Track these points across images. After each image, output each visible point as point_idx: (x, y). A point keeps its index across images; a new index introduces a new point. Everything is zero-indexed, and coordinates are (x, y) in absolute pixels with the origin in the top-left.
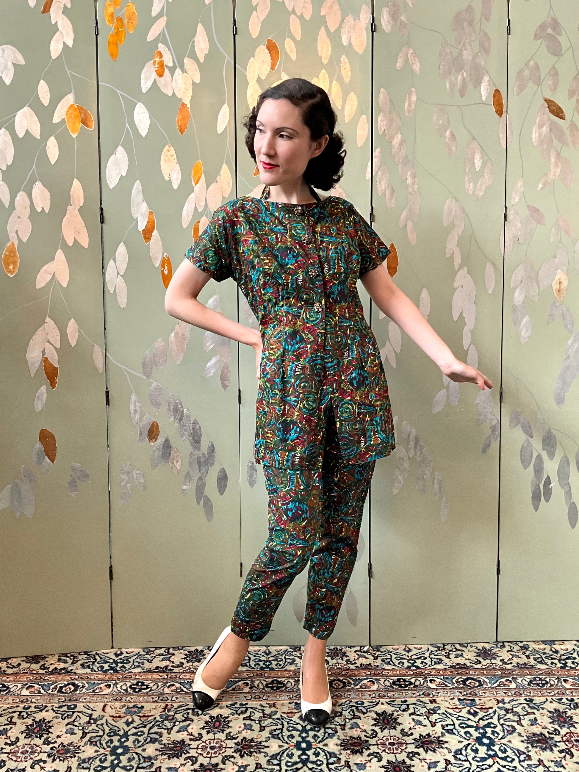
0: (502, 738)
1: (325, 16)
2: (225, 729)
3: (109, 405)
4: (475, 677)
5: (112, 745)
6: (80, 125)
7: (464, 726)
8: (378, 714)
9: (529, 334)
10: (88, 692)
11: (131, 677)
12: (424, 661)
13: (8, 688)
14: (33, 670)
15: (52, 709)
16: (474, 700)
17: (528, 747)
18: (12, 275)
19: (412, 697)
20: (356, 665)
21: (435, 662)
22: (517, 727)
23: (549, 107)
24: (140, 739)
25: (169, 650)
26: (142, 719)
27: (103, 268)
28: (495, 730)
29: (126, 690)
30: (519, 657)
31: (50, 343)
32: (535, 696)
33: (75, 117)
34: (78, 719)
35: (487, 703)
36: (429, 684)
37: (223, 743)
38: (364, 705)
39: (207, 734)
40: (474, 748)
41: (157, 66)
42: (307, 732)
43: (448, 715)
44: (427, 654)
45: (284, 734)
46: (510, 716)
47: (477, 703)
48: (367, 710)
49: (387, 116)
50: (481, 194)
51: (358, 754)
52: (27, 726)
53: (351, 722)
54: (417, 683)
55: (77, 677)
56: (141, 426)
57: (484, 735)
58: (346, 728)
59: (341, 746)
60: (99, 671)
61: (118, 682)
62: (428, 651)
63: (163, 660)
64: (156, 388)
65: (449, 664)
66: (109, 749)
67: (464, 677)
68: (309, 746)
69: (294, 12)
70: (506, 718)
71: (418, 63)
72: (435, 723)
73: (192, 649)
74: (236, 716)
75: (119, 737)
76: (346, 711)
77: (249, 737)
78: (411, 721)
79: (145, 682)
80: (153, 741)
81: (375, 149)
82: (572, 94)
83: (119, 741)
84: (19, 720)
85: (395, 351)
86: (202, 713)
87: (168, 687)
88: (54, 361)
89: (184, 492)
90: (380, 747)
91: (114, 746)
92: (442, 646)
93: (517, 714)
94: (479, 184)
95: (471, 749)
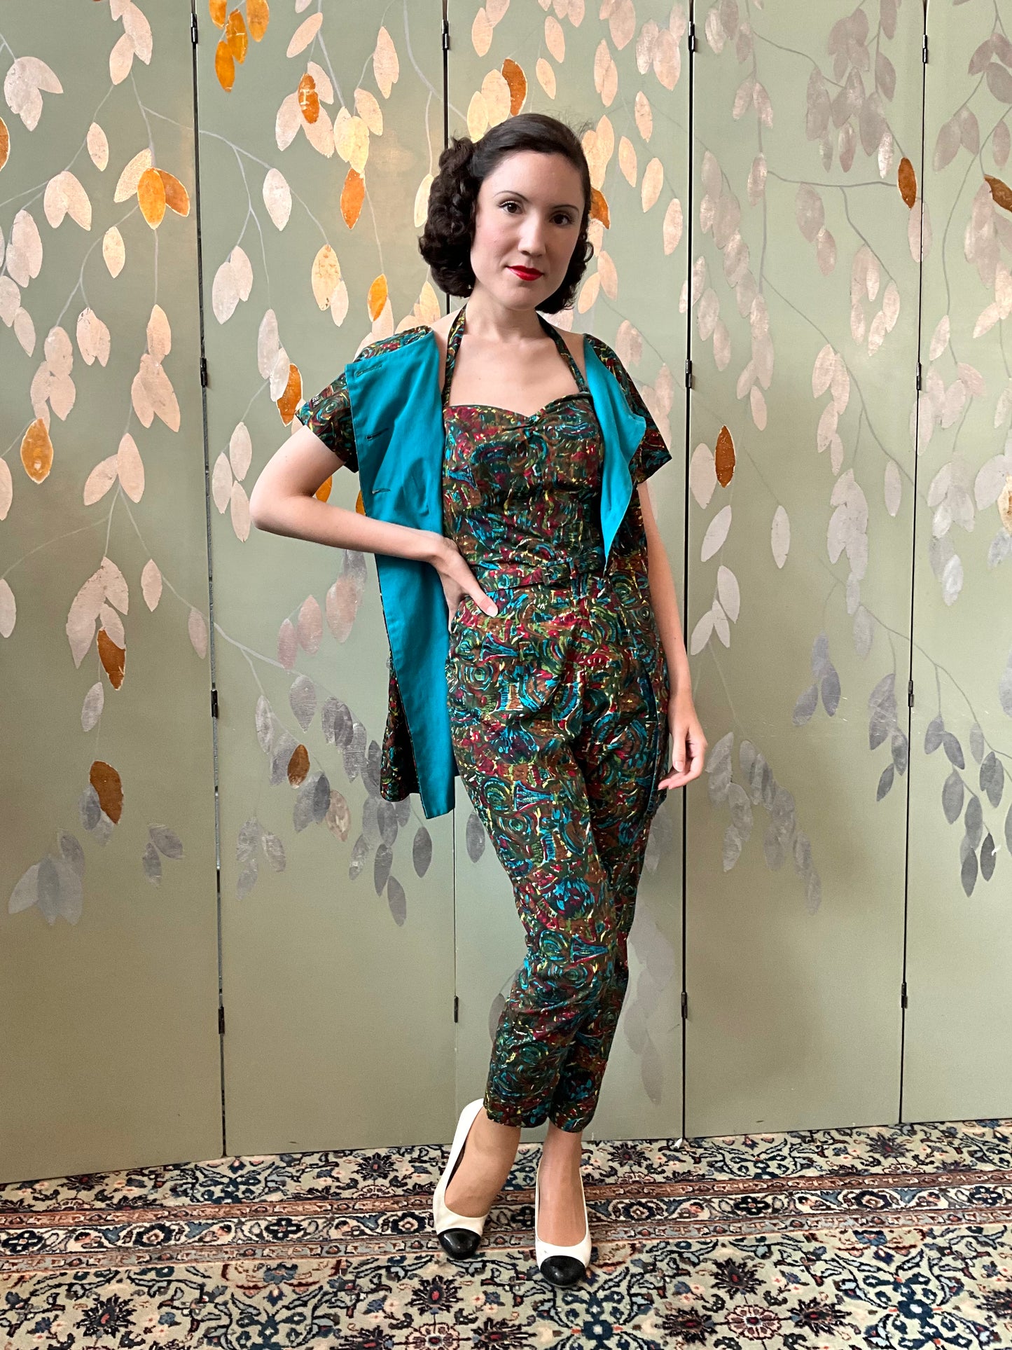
0: (942, 1303)
1: (607, 21)
2: (452, 1304)
3: (217, 716)
4: (875, 1191)
5: (249, 1344)
6: (163, 207)
7: (874, 1281)
8: (719, 1265)
9: (959, 587)
10: (190, 1241)
11: (266, 1210)
12: (782, 1163)
13: (40, 1239)
14: (84, 1203)
15: (129, 1277)
16: (880, 1233)
17: (990, 1317)
18: (38, 479)
19: (773, 1231)
20: (665, 1175)
21: (802, 1165)
22: (964, 1280)
23: (993, 191)
24: (300, 1328)
25: (326, 1155)
26: (297, 1289)
27: (207, 468)
28: (928, 1287)
29: (260, 1235)
30: (943, 1151)
31: (111, 605)
32: (985, 1222)
33: (156, 192)
34: (179, 1294)
35: (904, 1236)
36: (799, 1206)
37: (451, 1331)
38: (693, 1249)
39: (421, 1314)
40: (898, 1323)
41: (305, 102)
42: (599, 1304)
43: (841, 1261)
44: (785, 1152)
45: (559, 1310)
46: (948, 1260)
47: (888, 1238)
48: (698, 1258)
49: (717, 201)
50: (879, 341)
51: (697, 1342)
52: (86, 1313)
53: (675, 1281)
54: (778, 1205)
55: (166, 1213)
56: (276, 753)
57: (911, 1295)
58: (668, 1295)
59: (665, 1328)
60: (206, 1200)
61: (243, 1220)
62: (786, 1145)
63: (319, 1176)
64: (308, 686)
65: (826, 1167)
67: (857, 1191)
68: (608, 1332)
69: (551, 12)
70: (942, 1263)
71: (769, 109)
72: (821, 1277)
73: (370, 1153)
74: (468, 1278)
75: (259, 1327)
76: (662, 1261)
77: (498, 1319)
78: (780, 1276)
79: (293, 1218)
80: (324, 1332)
81: (696, 260)
83: (261, 1334)
84: (68, 1300)
85: (729, 619)
86: (406, 1275)
87: (337, 1227)
88: (118, 636)
89: (353, 872)
90: (733, 1327)
91: (254, 1344)
92: (808, 1134)
93: (958, 1256)
94: (874, 325)
95: (894, 1325)
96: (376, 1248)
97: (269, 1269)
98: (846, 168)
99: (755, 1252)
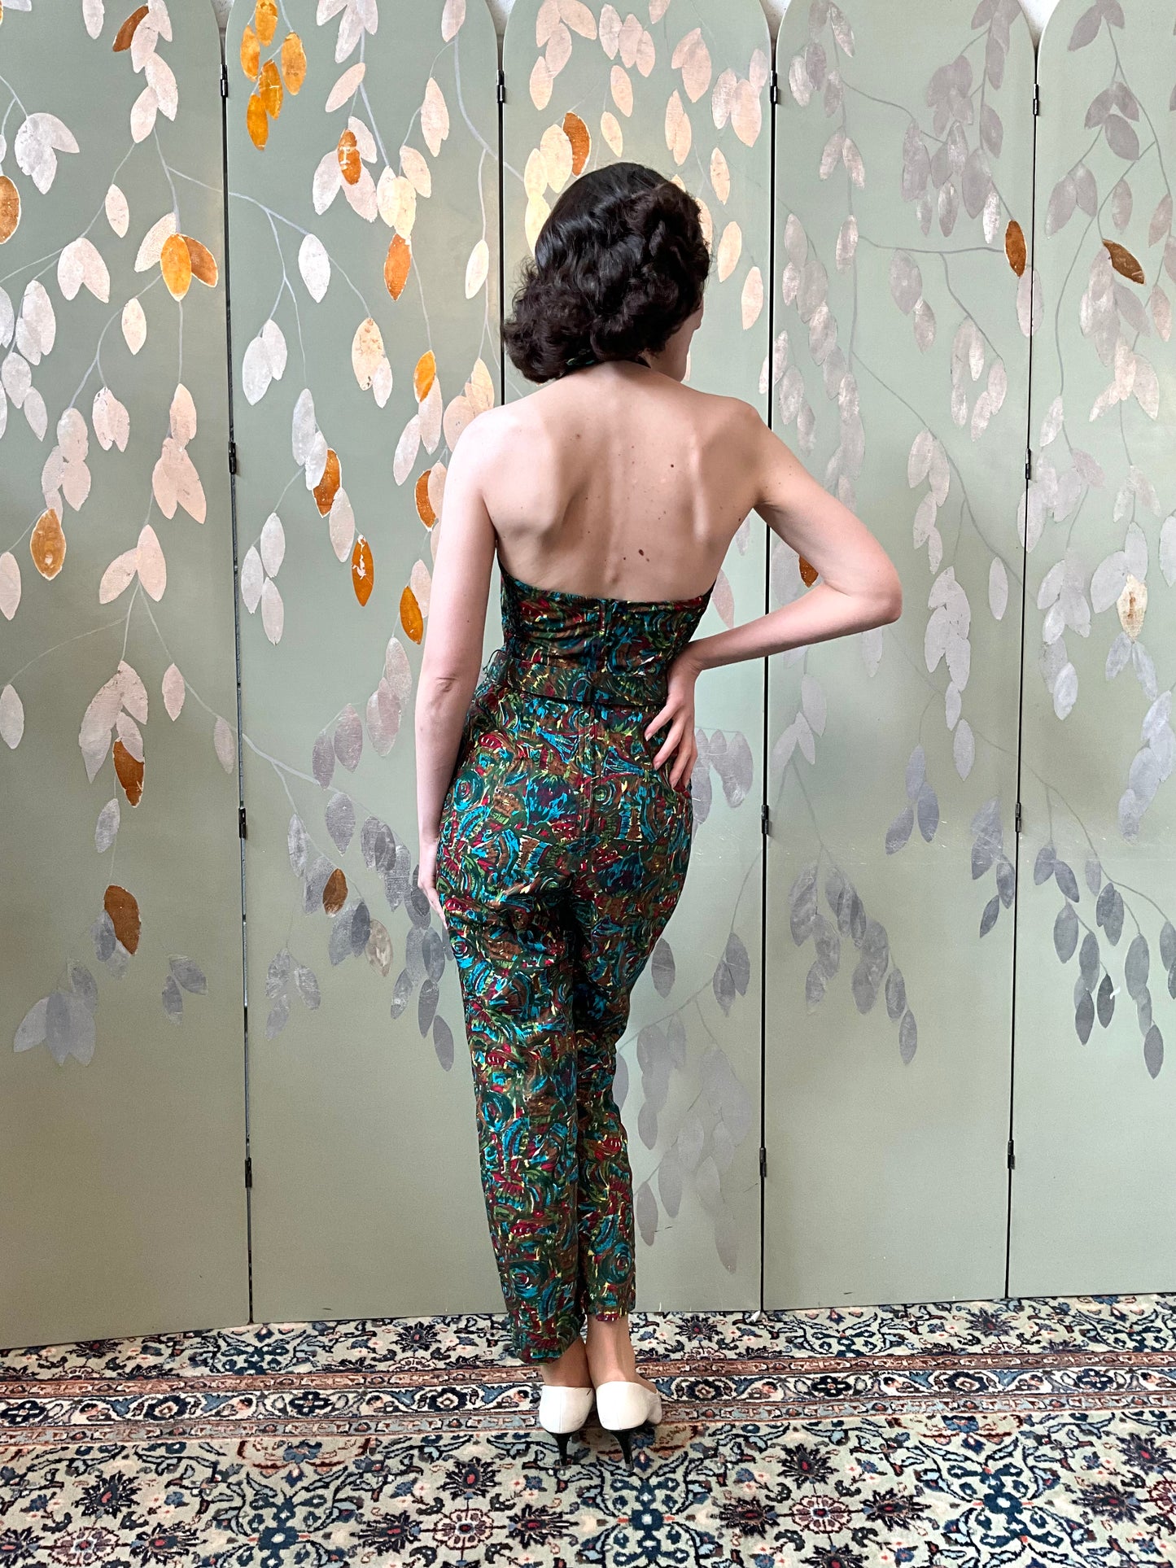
0: (1034, 1496)
1: (679, 70)
2: (488, 1489)
3: (245, 837)
4: (971, 1372)
5: (262, 1527)
6: (189, 277)
7: (959, 1472)
8: (788, 1451)
9: (1073, 700)
10: (206, 1415)
11: (293, 1383)
12: (869, 1340)
13: (43, 1410)
14: (93, 1371)
16: (972, 1419)
17: (1086, 1513)
18: (49, 576)
19: (852, 1415)
20: (737, 1351)
21: (891, 1342)
22: (1062, 1472)
23: (1112, 257)
24: (319, 1512)
25: (364, 1324)
26: (319, 1469)
27: (235, 562)
28: (1020, 1479)
30: (1052, 1330)
31: (128, 714)
32: (1091, 1409)
33: (181, 260)
34: (190, 1472)
35: (999, 1423)
36: (883, 1387)
37: (484, 1518)
38: (760, 1433)
39: (453, 1499)
40: (982, 1518)
42: (651, 1491)
43: (925, 1450)
44: (874, 1327)
45: (606, 1497)
46: (1045, 1450)
47: (980, 1425)
48: (766, 1443)
49: (802, 269)
50: (983, 424)
51: (757, 1536)
52: (86, 1491)
53: (737, 1468)
54: (860, 1386)
55: (183, 1384)
56: (310, 879)
57: (999, 1490)
58: (727, 1482)
59: (722, 1519)
60: (227, 1370)
61: (266, 1393)
62: (875, 1319)
63: (353, 1347)
64: (345, 803)
65: (918, 1345)
66: (256, 1535)
67: (951, 1373)
68: (658, 1521)
69: (618, 60)
70: (1037, 1454)
71: (861, 167)
72: (901, 1467)
73: (412, 1322)
74: (508, 1460)
75: (274, 1510)
76: (725, 1445)
77: (536, 1505)
78: (855, 1464)
79: (321, 1392)
80: (345, 1516)
81: (778, 334)
82: (1156, 232)
83: (276, 1517)
84: (68, 1477)
85: (814, 733)
86: (440, 1456)
87: (368, 1403)
88: (135, 747)
89: (395, 1011)
90: (797, 1520)
91: (267, 1528)
92: (902, 1308)
93: (1058, 1446)
94: (978, 406)
95: (976, 1519)
96: (410, 1426)
97: (290, 1447)
98: (947, 232)
99: (829, 1437)
